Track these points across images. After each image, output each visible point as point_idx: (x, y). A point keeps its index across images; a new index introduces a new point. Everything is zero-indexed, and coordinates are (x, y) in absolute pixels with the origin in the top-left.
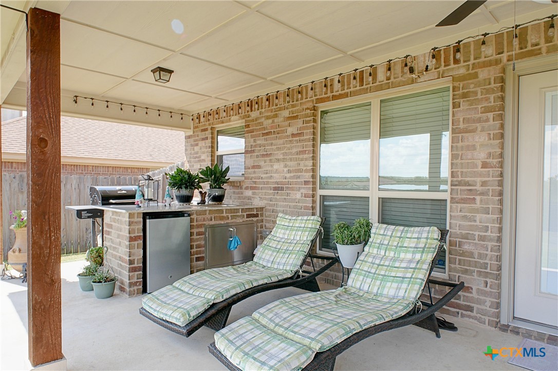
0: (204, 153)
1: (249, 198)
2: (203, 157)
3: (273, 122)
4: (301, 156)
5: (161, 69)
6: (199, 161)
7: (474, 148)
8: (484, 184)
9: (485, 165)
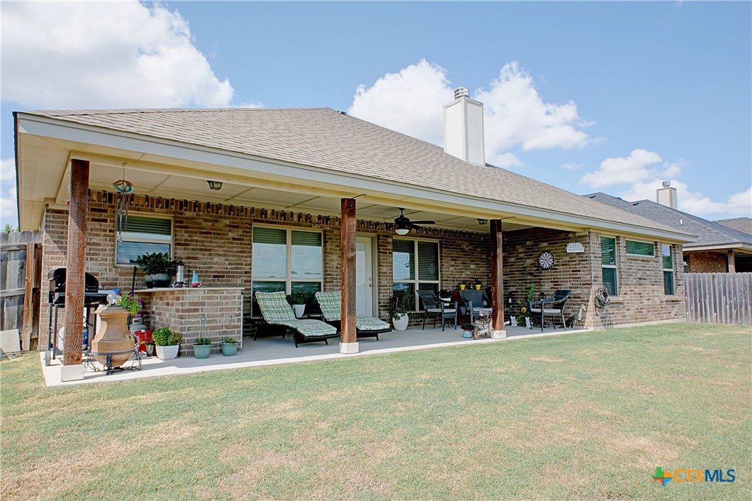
3: (213, 225)
4: (241, 254)
7: (332, 260)
8: (336, 275)
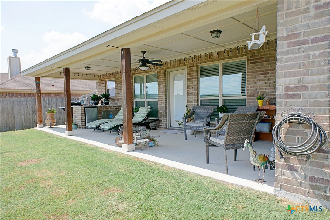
0: (103, 88)
1: (117, 103)
2: (102, 90)
5: (87, 67)
6: (101, 91)
9: (163, 92)
